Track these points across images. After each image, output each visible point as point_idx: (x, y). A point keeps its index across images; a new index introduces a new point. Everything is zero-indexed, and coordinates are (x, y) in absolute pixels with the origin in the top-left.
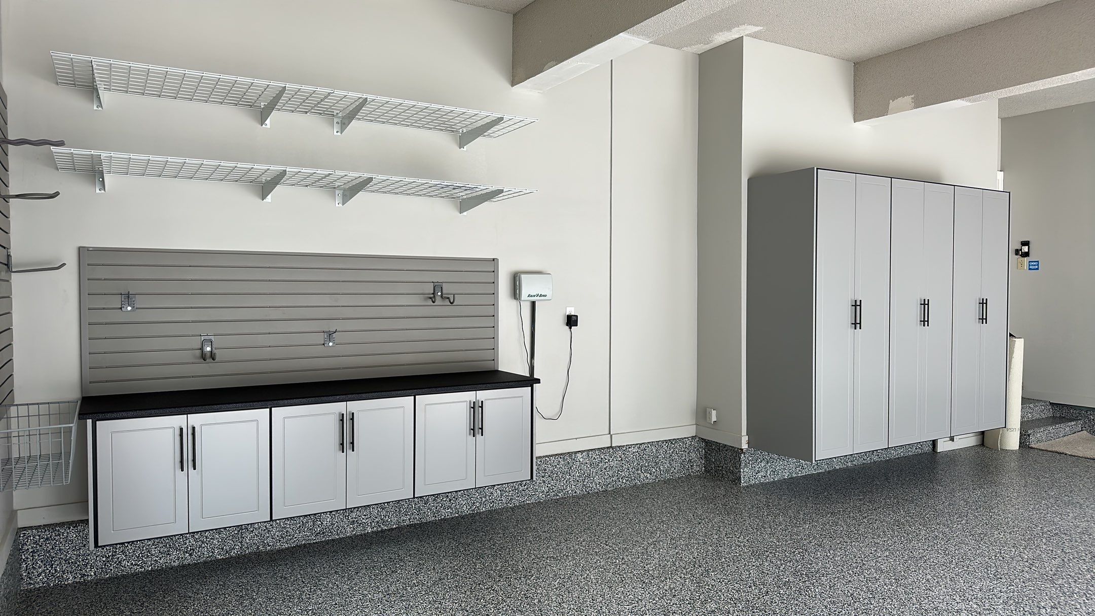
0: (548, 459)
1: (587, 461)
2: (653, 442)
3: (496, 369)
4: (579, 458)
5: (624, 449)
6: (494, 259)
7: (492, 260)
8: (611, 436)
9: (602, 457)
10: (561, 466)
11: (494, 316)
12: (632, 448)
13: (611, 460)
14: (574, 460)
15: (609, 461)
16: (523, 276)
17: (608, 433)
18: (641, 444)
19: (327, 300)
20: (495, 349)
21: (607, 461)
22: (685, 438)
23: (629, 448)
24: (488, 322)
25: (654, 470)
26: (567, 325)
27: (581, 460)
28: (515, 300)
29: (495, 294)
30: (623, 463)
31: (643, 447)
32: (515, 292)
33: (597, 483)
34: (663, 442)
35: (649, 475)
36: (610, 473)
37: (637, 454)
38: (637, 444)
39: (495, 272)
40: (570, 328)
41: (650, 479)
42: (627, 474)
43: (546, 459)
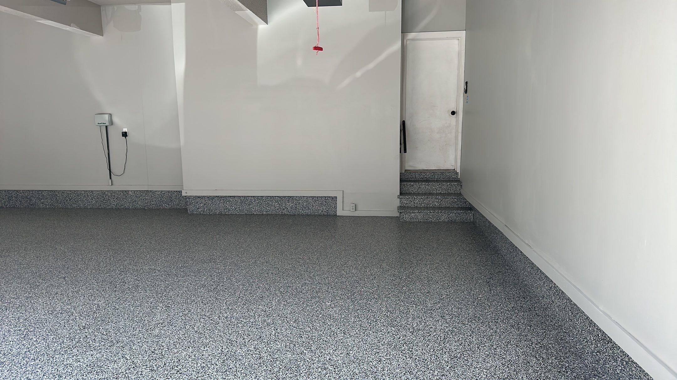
1: (134, 195)
4: (130, 193)
5: (153, 192)
8: (148, 186)
9: (142, 194)
10: (122, 196)
14: (128, 194)
15: (145, 196)
17: (147, 184)
18: (162, 191)
23: (156, 192)
26: (123, 136)
30: (153, 198)
33: (139, 205)
34: (174, 191)
35: (167, 205)
36: (146, 202)
37: (160, 195)
40: (125, 138)
41: (168, 207)
42: (155, 203)
43: (115, 192)
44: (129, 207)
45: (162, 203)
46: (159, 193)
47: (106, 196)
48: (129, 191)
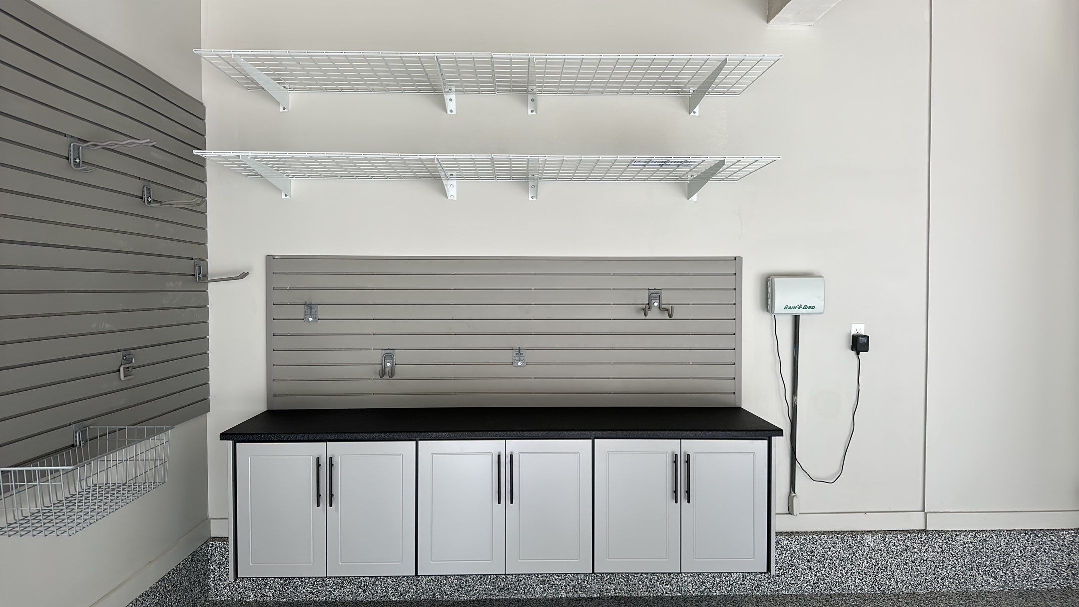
0: (817, 538)
1: (882, 546)
2: (1000, 531)
3: (738, 405)
4: (868, 541)
5: (947, 536)
6: (735, 258)
7: (734, 259)
8: (926, 514)
9: (909, 544)
10: (839, 550)
11: (735, 334)
12: (962, 537)
13: (923, 551)
14: (860, 543)
15: (920, 549)
16: (777, 280)
17: (921, 509)
18: (978, 532)
19: (517, 312)
20: (736, 378)
21: (916, 550)
22: (1063, 530)
23: (957, 535)
24: (728, 342)
25: (1001, 573)
26: (852, 350)
27: (872, 545)
28: (768, 313)
29: (736, 304)
30: (944, 557)
31: (980, 537)
32: (767, 302)
33: (898, 580)
34: (1019, 532)
35: (991, 579)
36: (923, 569)
37: (971, 545)
38: (972, 531)
39: (737, 275)
40: (858, 354)
41: (994, 585)
42: (952, 574)
44: (862, 589)
45: (974, 573)
46: (969, 539)
48: (864, 532)
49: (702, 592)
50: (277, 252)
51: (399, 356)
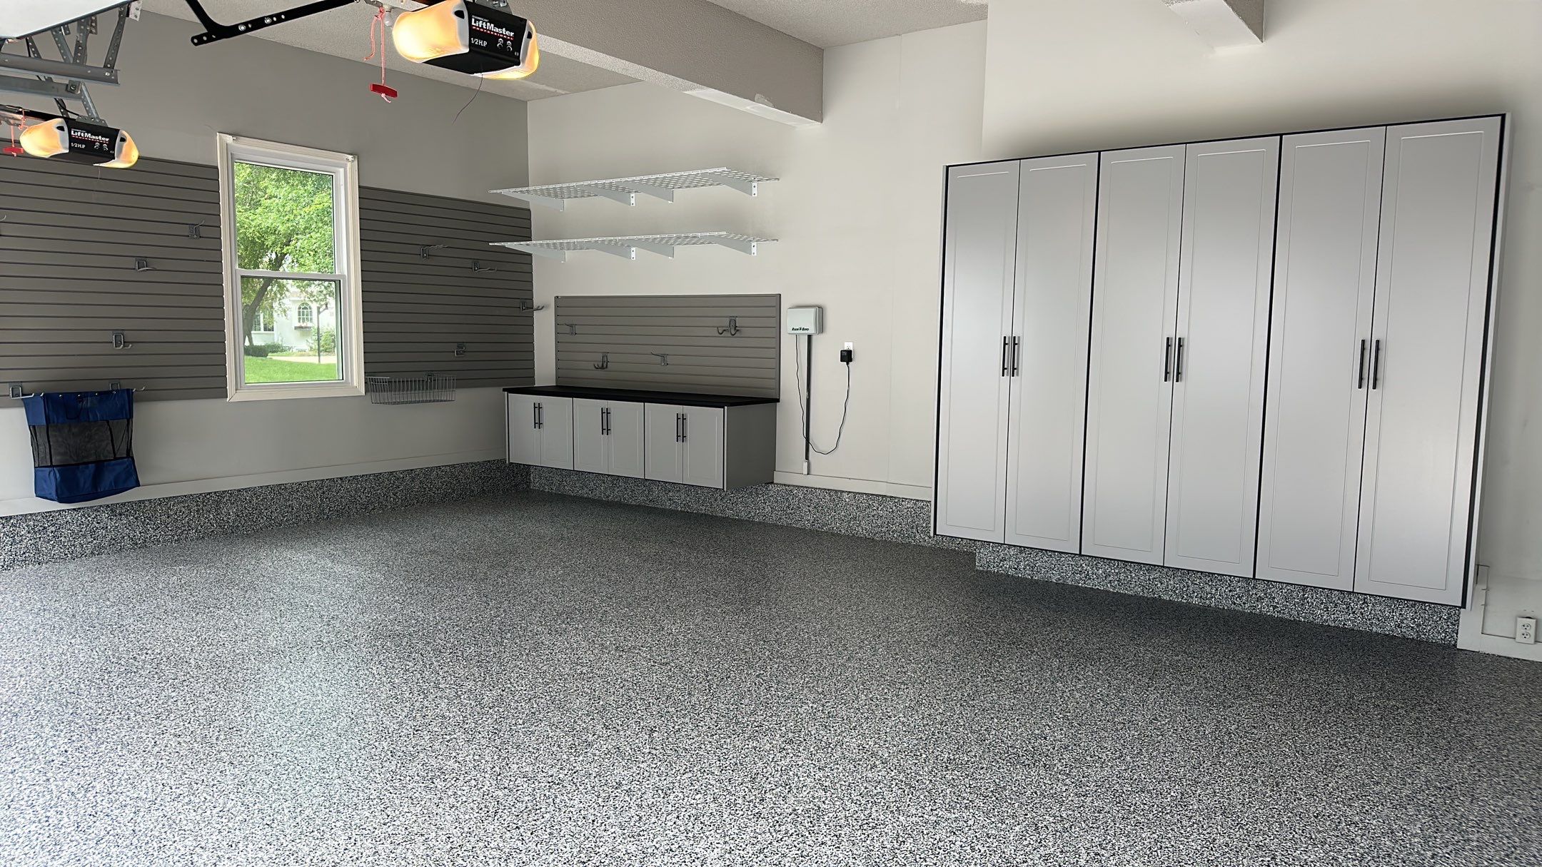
1: (853, 502)
3: (778, 398)
4: (845, 498)
5: (897, 501)
7: (777, 295)
10: (827, 501)
11: (778, 348)
12: (906, 502)
13: (880, 509)
14: (840, 498)
20: (776, 378)
21: (875, 509)
26: (842, 361)
29: (777, 328)
30: (894, 516)
31: (919, 504)
35: (926, 538)
38: (913, 500)
39: (780, 306)
40: (848, 364)
42: (899, 529)
43: (812, 490)
46: (912, 505)
47: (793, 499)
48: (843, 491)
49: (749, 518)
50: (560, 295)
51: (610, 357)
